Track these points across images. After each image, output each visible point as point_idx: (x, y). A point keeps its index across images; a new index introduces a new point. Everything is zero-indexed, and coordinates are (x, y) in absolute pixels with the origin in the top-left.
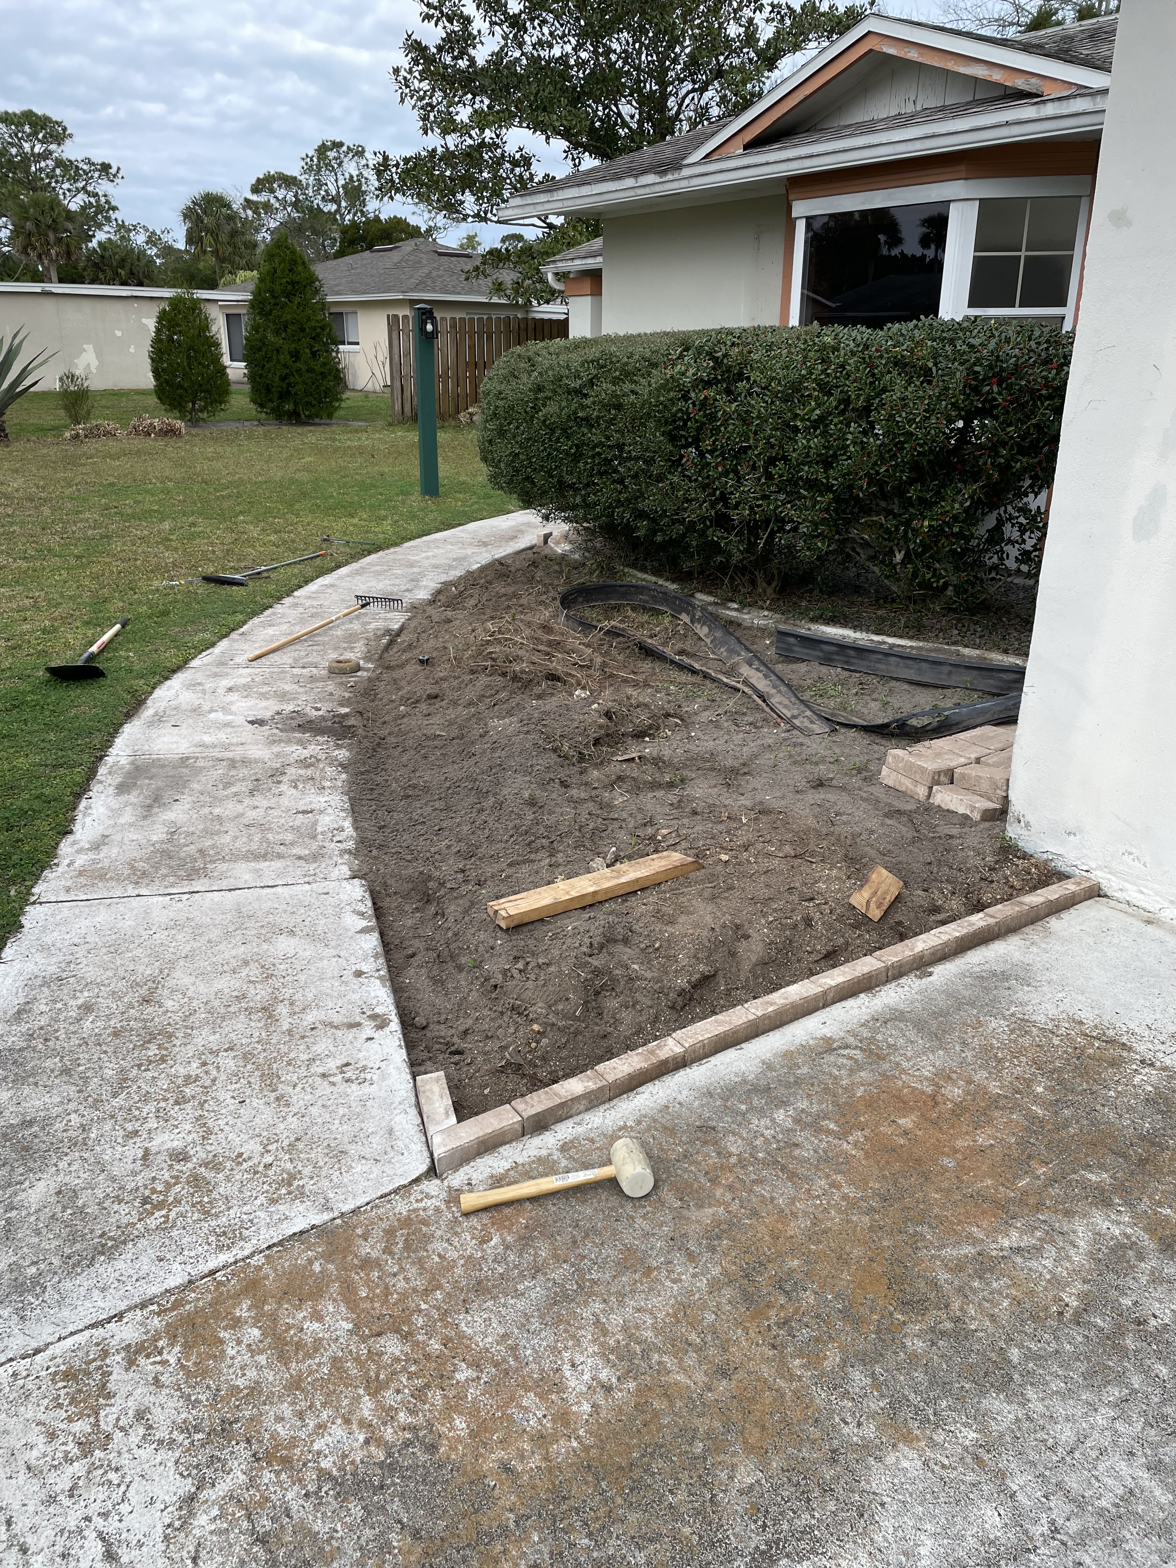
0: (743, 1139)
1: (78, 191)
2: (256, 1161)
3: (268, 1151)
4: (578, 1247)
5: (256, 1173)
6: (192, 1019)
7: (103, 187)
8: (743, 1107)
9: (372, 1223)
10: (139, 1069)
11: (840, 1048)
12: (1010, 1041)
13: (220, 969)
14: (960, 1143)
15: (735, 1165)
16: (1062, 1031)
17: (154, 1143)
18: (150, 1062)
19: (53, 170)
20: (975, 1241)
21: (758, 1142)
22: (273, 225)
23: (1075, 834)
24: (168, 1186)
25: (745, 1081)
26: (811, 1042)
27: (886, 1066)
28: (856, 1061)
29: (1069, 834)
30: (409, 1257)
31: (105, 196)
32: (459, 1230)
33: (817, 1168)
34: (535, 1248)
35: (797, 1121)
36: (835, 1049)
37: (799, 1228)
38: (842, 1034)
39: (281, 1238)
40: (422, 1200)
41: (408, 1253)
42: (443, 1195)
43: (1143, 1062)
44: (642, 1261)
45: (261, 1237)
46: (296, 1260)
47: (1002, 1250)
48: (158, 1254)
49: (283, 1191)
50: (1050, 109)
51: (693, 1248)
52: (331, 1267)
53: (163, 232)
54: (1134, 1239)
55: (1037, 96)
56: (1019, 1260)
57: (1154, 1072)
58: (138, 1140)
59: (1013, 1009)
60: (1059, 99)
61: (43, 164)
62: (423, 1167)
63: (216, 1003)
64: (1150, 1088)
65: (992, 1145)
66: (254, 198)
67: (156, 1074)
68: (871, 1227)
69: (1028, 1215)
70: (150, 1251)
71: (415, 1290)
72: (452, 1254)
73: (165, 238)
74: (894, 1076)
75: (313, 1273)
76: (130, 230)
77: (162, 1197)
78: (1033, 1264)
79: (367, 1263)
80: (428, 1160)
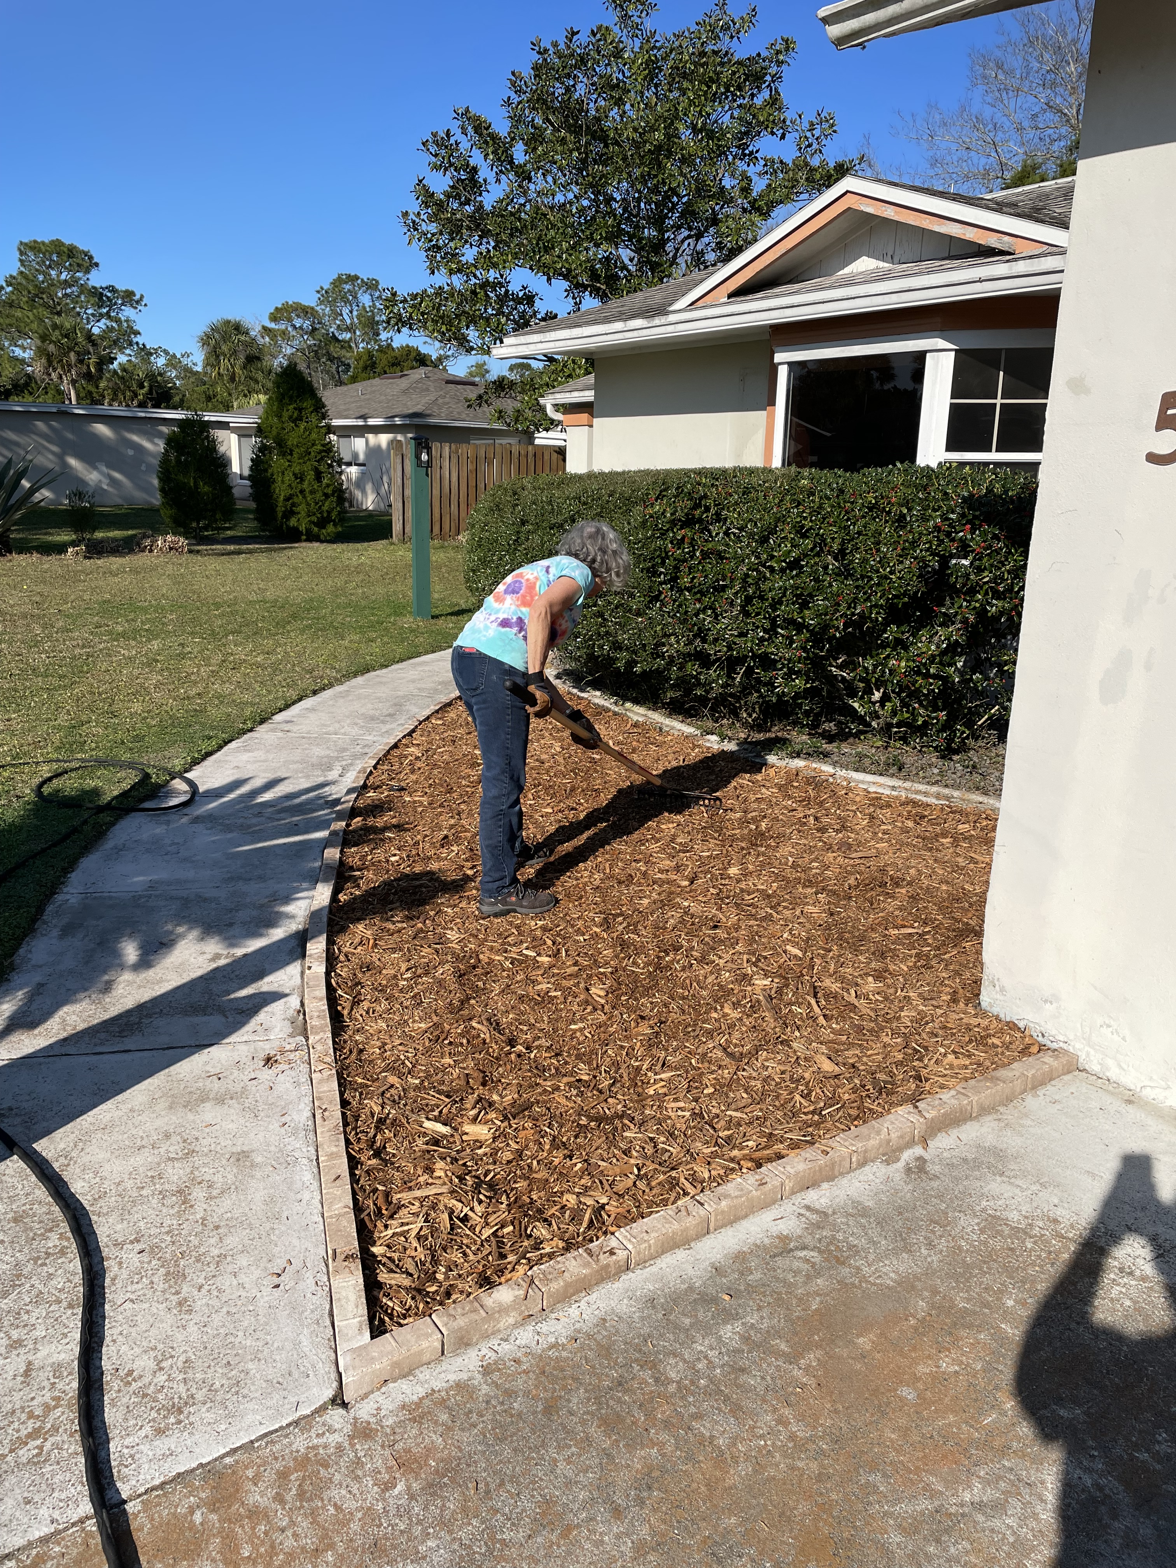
0: (685, 1361)
1: (102, 315)
2: (146, 1380)
3: (161, 1369)
4: (491, 1499)
5: (145, 1395)
6: (101, 1203)
7: (128, 312)
8: (687, 1321)
9: (265, 1463)
10: (36, 1263)
11: (797, 1248)
12: (980, 1242)
13: (139, 1143)
14: (922, 1369)
15: (673, 1395)
16: (1036, 1231)
17: (39, 1355)
18: (48, 1254)
19: (78, 296)
20: (934, 1495)
21: (700, 1366)
22: (289, 351)
23: (1051, 1003)
24: (48, 1409)
25: (691, 1288)
26: (767, 1241)
27: (845, 1271)
28: (813, 1265)
29: (1046, 1001)
30: (302, 1507)
31: (127, 321)
32: (360, 1473)
33: (764, 1401)
34: (443, 1498)
35: (746, 1339)
36: (791, 1250)
37: (739, 1476)
38: (799, 1232)
39: (162, 1479)
40: (324, 1434)
41: (301, 1501)
42: (347, 1430)
43: (1121, 1270)
44: (561, 1516)
45: (141, 1477)
46: (176, 1507)
47: (962, 1506)
48: (26, 1494)
49: (172, 1420)
50: (1021, 267)
51: (619, 1502)
52: (214, 1517)
53: (183, 356)
54: (1107, 1491)
55: (1010, 254)
56: (980, 1518)
57: (1133, 1283)
58: (22, 1351)
59: (984, 1203)
60: (1031, 257)
61: (69, 291)
62: (329, 1393)
63: (129, 1184)
64: (1128, 1303)
65: (956, 1372)
66: (272, 325)
67: (51, 1271)
68: (820, 1474)
69: (992, 1461)
70: (18, 1491)
71: (303, 1549)
72: (350, 1505)
73: (185, 361)
74: (853, 1284)
75: (192, 1526)
76: (151, 354)
77: (38, 1424)
78: (996, 1523)
79: (256, 1514)
80: (335, 1384)
